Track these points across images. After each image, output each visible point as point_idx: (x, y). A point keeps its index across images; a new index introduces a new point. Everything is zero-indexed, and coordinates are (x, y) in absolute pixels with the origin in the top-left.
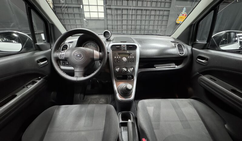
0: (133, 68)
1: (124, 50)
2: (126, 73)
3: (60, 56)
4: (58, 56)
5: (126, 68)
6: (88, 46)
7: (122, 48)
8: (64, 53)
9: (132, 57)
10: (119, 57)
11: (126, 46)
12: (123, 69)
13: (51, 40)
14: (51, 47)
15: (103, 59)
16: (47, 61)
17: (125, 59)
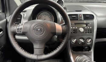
0: (90, 40)
1: (81, 20)
2: (83, 45)
3: (18, 30)
4: (15, 31)
5: (83, 39)
6: (42, 15)
7: (79, 17)
8: (22, 27)
9: (90, 28)
10: (75, 27)
11: (82, 15)
12: (80, 40)
13: (6, 10)
14: (6, 17)
15: (67, 34)
16: (2, 32)
17: (82, 30)
